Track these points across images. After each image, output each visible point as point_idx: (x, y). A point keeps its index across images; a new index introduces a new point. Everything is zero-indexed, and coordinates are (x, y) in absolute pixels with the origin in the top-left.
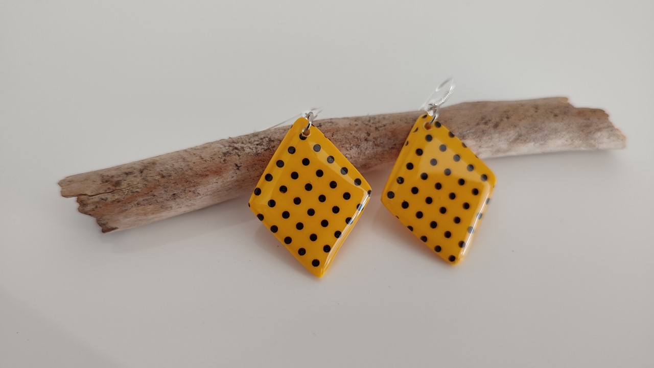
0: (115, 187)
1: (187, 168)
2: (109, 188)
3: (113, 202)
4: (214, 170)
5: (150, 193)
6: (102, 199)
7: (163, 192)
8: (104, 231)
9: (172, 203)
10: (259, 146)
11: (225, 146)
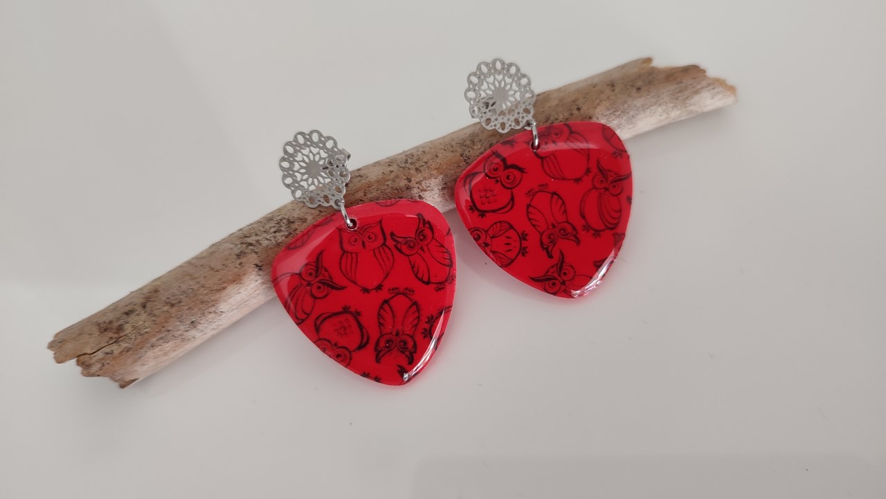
0: (118, 334)
1: (197, 286)
2: (111, 338)
3: (121, 353)
4: (230, 278)
5: (163, 329)
6: (107, 354)
7: (178, 323)
8: (122, 387)
10: (277, 234)
11: (236, 245)
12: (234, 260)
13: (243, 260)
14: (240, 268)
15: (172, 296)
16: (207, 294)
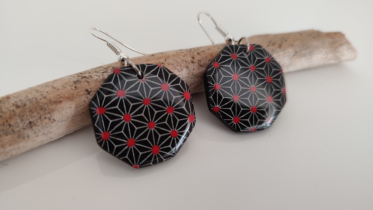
4: (67, 96)
5: (6, 123)
7: (19, 121)
9: (29, 132)
10: (104, 74)
11: (74, 77)
12: (71, 84)
13: (78, 85)
14: (74, 90)
15: (19, 101)
16: (46, 104)
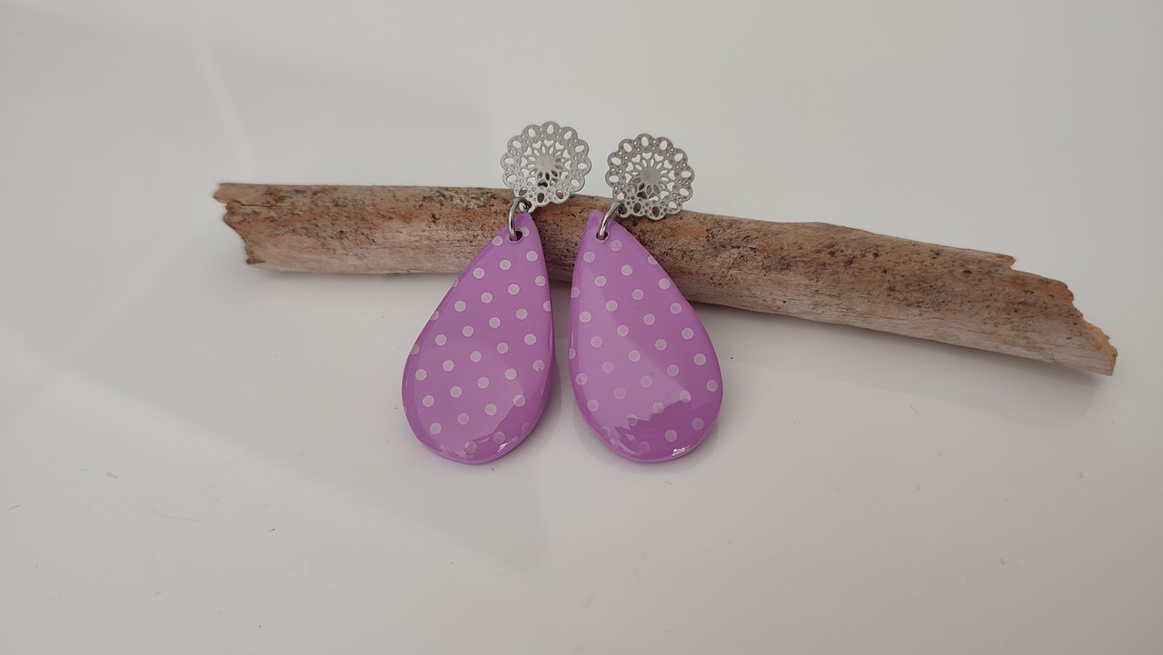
0: (277, 201)
1: (370, 202)
2: (268, 202)
3: (267, 219)
4: (403, 213)
5: (313, 221)
6: (255, 212)
7: (329, 224)
8: (249, 262)
9: (336, 244)
10: (474, 200)
11: (433, 192)
12: (418, 199)
13: (426, 204)
15: (344, 198)
16: (372, 214)
